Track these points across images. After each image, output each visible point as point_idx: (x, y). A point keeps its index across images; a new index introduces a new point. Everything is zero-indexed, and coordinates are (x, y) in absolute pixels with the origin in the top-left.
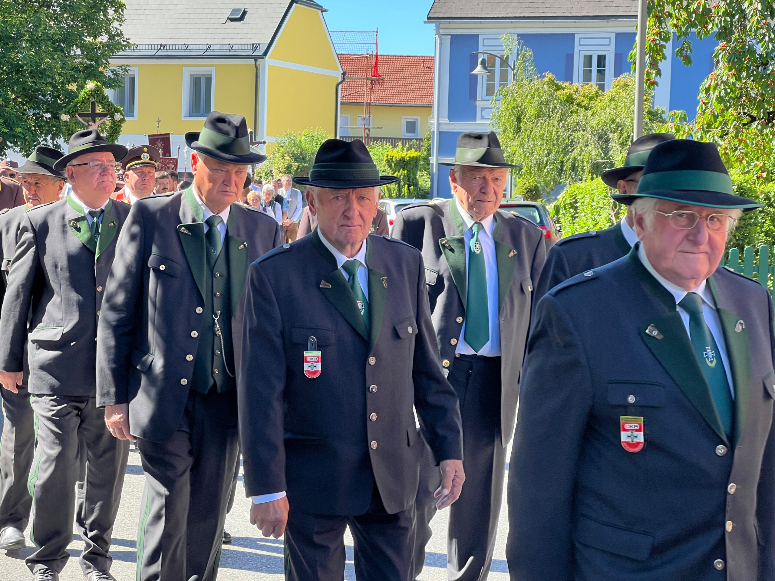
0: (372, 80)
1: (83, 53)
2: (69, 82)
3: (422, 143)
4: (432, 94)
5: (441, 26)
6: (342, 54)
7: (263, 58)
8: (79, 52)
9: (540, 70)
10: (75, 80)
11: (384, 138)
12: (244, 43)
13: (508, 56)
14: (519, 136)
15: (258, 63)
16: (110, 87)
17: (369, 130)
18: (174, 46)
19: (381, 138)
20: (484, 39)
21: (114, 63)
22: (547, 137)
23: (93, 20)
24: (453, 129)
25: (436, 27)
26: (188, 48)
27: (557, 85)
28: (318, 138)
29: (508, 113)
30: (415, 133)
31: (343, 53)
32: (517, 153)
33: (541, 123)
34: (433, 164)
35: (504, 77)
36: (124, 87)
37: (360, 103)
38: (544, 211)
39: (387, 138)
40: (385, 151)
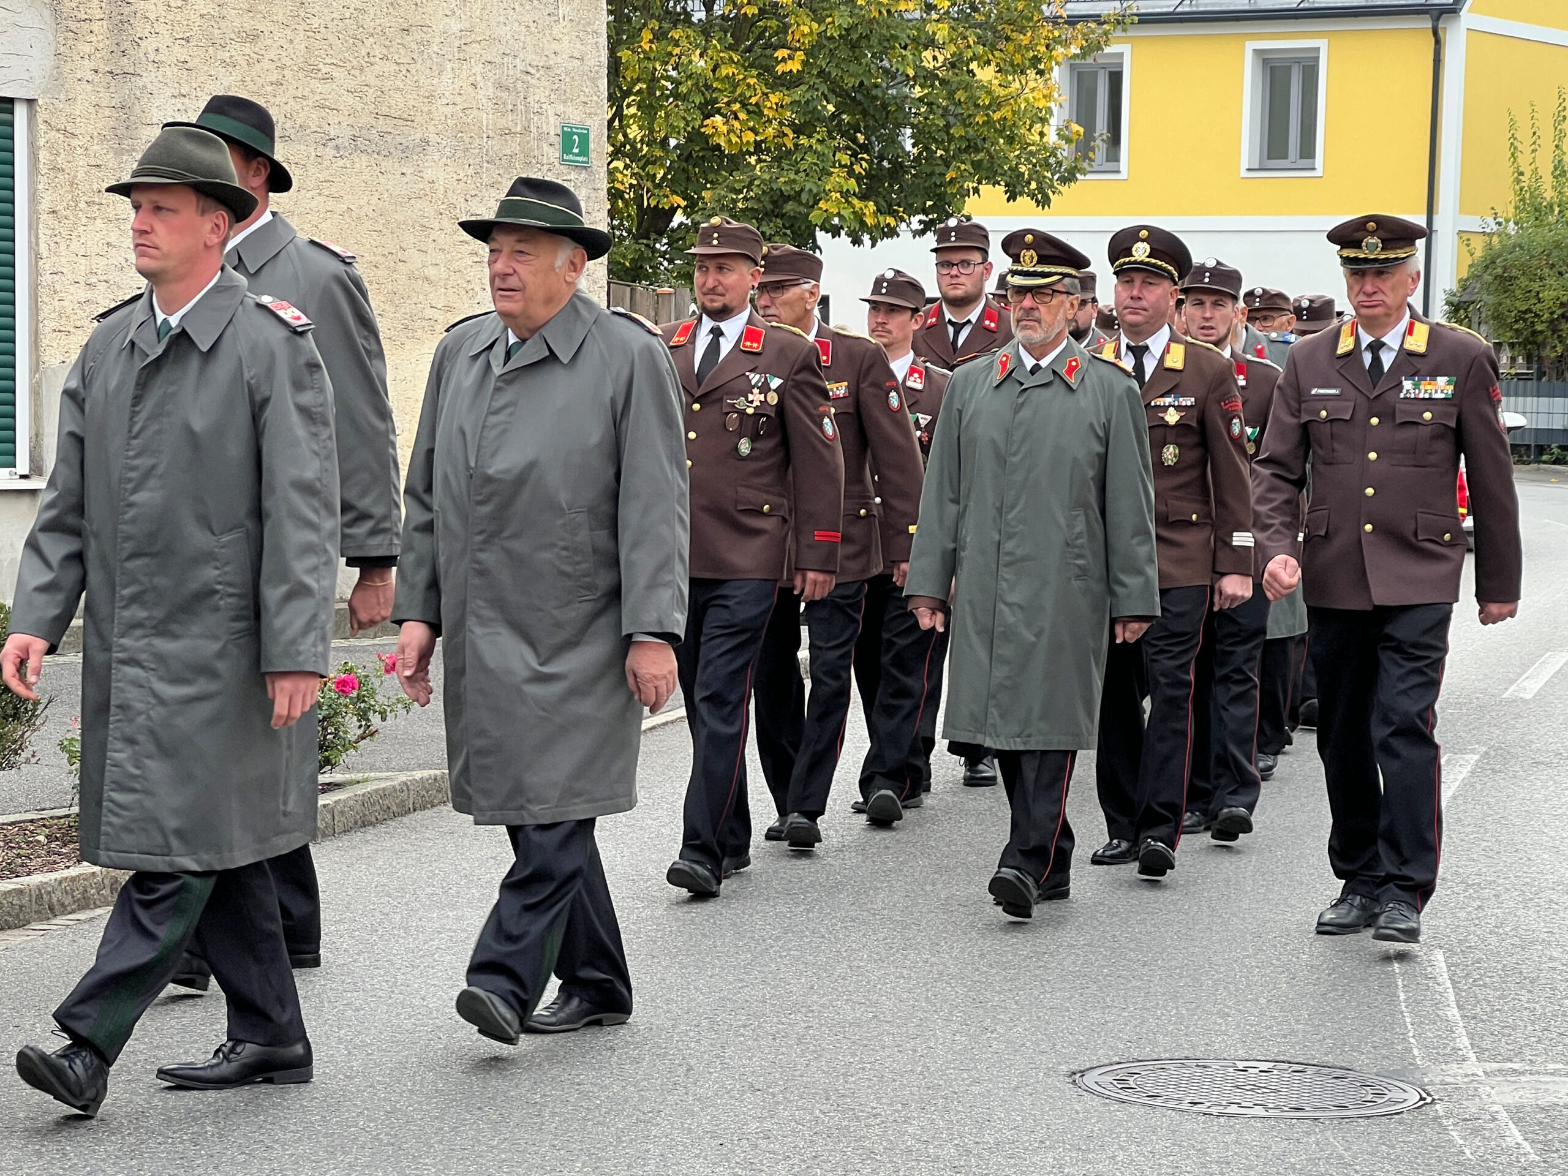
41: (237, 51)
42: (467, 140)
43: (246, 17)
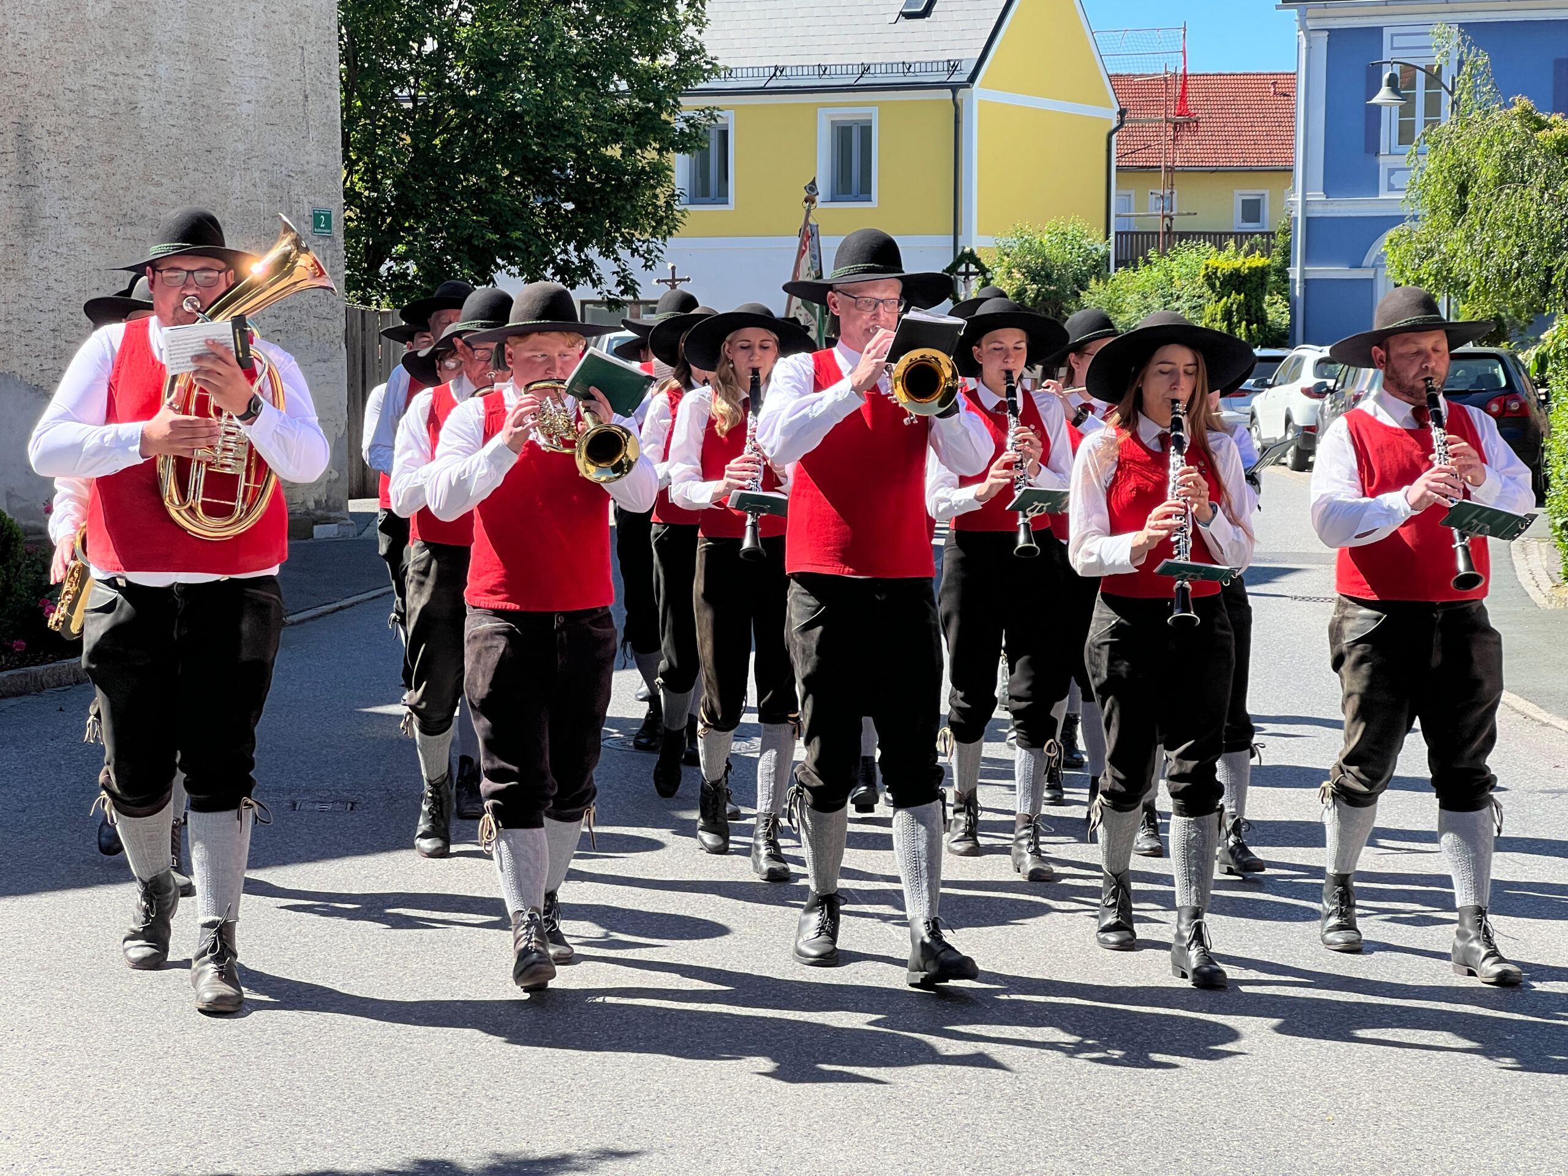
0: (1176, 123)
1: (631, 86)
2: (606, 143)
3: (1272, 241)
4: (1292, 146)
5: (1309, 13)
6: (1117, 75)
7: (968, 87)
8: (623, 85)
9: (1505, 91)
10: (617, 138)
11: (1199, 233)
12: (931, 60)
13: (1440, 66)
14: (1463, 221)
15: (959, 96)
16: (683, 149)
17: (1171, 219)
18: (800, 69)
19: (1194, 234)
20: (1393, 35)
21: (689, 105)
22: (1518, 221)
23: (650, 23)
24: (1331, 211)
25: (1300, 16)
26: (827, 72)
27: (1538, 121)
28: (1074, 237)
29: (1441, 177)
30: (1258, 221)
31: (1120, 72)
32: (1459, 253)
33: (1507, 194)
34: (1294, 280)
35: (1433, 107)
36: (708, 149)
37: (1153, 167)
38: (1515, 364)
39: (1204, 234)
40: (1202, 257)
41: (100, 169)
42: (251, 220)
43: (105, 147)
